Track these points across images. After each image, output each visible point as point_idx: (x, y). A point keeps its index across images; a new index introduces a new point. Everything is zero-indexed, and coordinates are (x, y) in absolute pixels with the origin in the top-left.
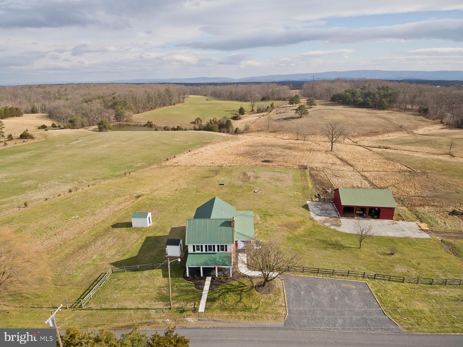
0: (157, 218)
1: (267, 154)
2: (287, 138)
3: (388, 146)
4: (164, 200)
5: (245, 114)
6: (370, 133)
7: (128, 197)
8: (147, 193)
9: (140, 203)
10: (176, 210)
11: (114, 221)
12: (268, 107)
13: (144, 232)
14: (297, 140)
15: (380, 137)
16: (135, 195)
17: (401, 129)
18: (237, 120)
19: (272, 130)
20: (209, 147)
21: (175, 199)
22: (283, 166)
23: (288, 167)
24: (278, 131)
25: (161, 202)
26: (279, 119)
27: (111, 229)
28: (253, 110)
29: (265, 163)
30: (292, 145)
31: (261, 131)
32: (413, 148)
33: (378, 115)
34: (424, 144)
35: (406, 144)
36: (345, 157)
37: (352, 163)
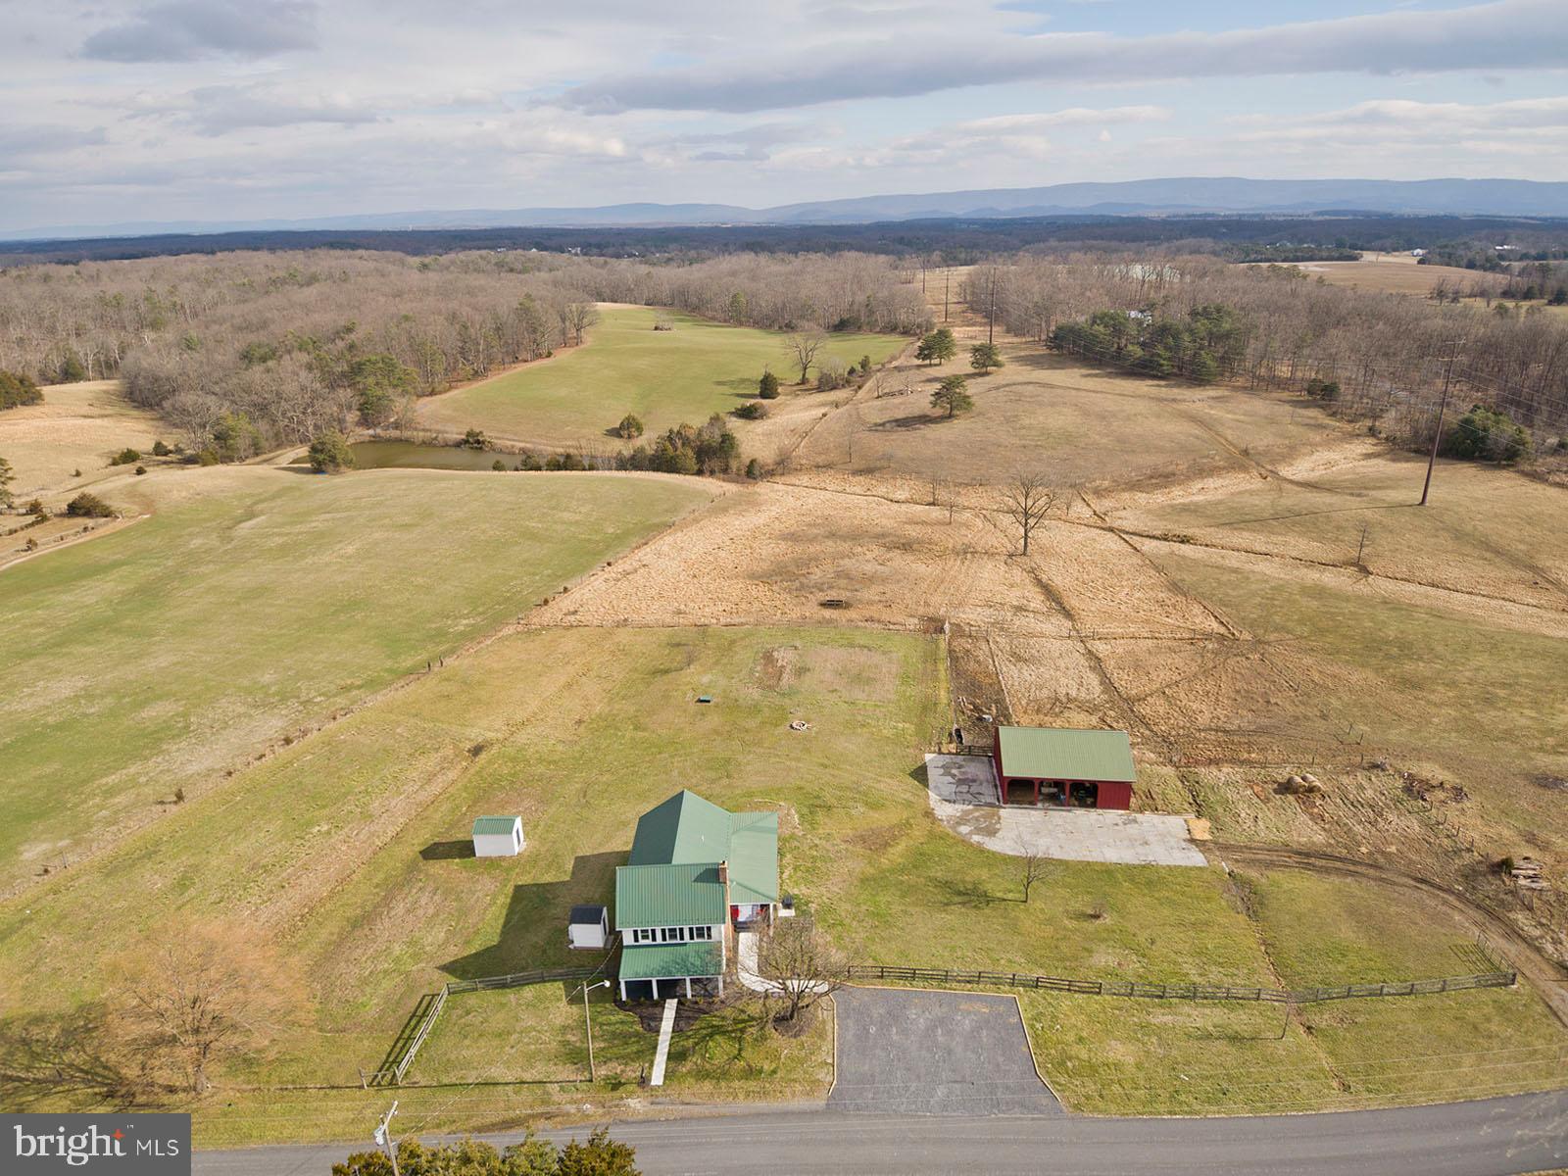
0: (536, 827)
1: (839, 575)
2: (902, 497)
3: (1189, 532)
4: (549, 763)
5: (779, 394)
6: (1152, 477)
7: (449, 751)
8: (500, 736)
9: (484, 774)
10: (585, 796)
11: (424, 837)
12: (852, 371)
13: (508, 870)
14: (933, 504)
16: (468, 745)
17: (1241, 461)
18: (756, 419)
19: (863, 465)
20: (666, 543)
21: (577, 755)
22: (879, 621)
23: (891, 627)
24: (879, 469)
25: (541, 769)
26: (883, 424)
27: (422, 863)
28: (804, 381)
29: (828, 613)
30: (913, 532)
31: (829, 466)
32: (1257, 541)
34: (1294, 524)
35: (1242, 525)
36: (1057, 581)
37: (1073, 602)
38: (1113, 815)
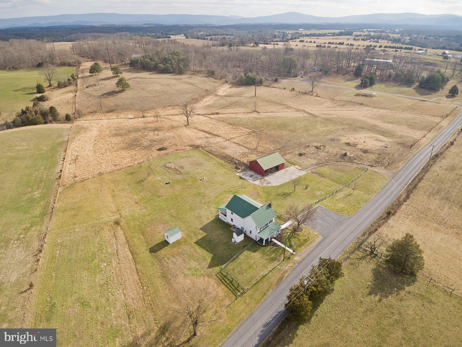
2: (132, 117)
3: (217, 111)
5: (45, 91)
6: (193, 100)
12: (69, 80)
14: (144, 117)
17: (208, 93)
18: (45, 101)
19: (107, 109)
24: (115, 110)
26: (102, 96)
28: (50, 85)
30: (152, 126)
31: (95, 112)
32: (233, 111)
35: (225, 108)
36: (204, 129)
37: (215, 133)
38: (282, 171)
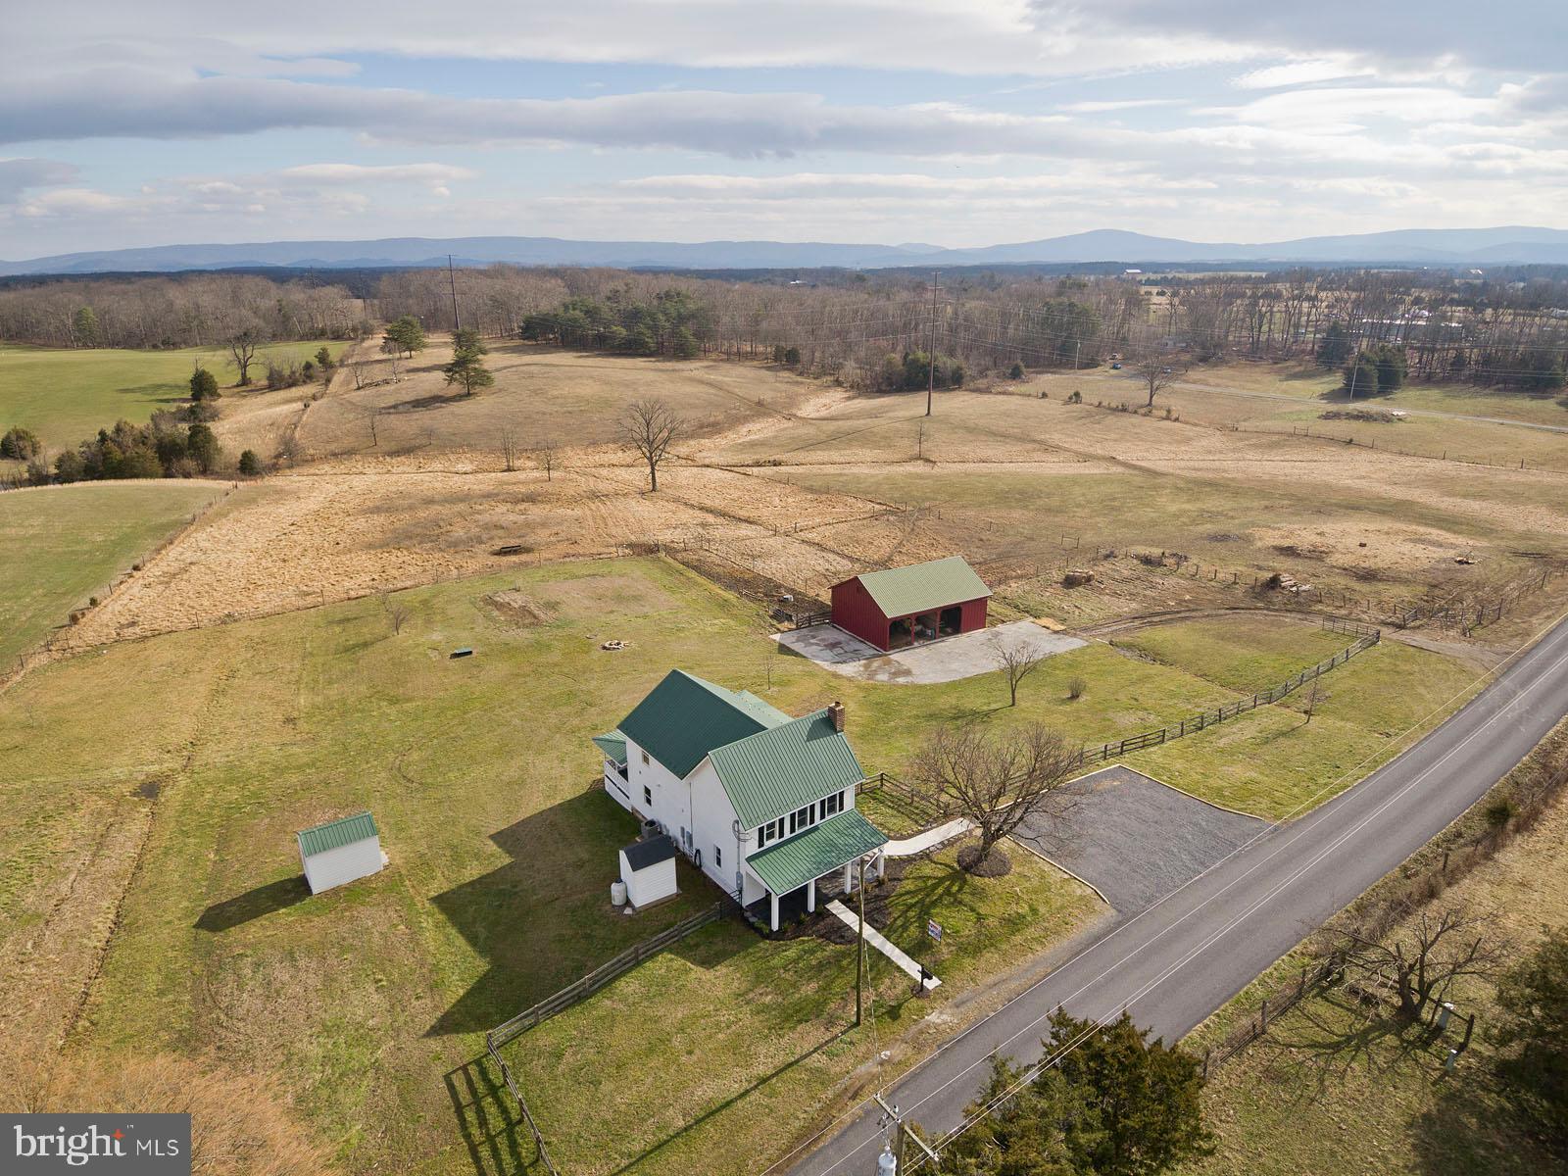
2: (469, 468)
3: (777, 457)
5: (220, 395)
6: (701, 427)
14: (510, 470)
15: (732, 437)
17: (762, 409)
19: (393, 446)
24: (419, 447)
26: (394, 407)
28: (246, 382)
30: (521, 490)
31: (350, 453)
32: (835, 456)
33: (686, 374)
34: (851, 441)
36: (708, 503)
37: (743, 513)
38: (977, 634)
